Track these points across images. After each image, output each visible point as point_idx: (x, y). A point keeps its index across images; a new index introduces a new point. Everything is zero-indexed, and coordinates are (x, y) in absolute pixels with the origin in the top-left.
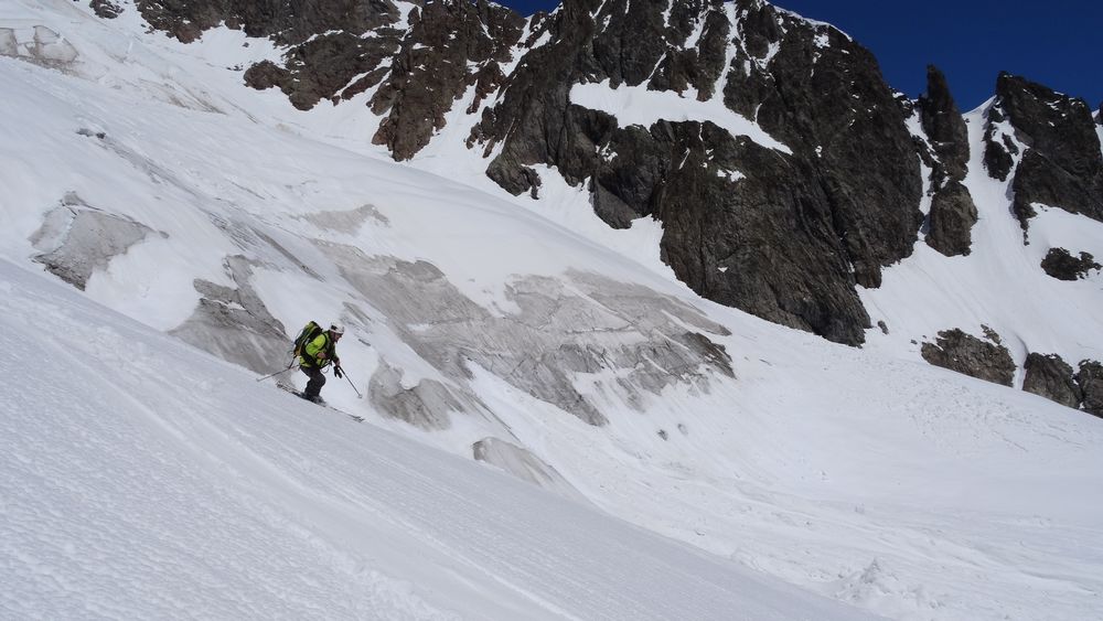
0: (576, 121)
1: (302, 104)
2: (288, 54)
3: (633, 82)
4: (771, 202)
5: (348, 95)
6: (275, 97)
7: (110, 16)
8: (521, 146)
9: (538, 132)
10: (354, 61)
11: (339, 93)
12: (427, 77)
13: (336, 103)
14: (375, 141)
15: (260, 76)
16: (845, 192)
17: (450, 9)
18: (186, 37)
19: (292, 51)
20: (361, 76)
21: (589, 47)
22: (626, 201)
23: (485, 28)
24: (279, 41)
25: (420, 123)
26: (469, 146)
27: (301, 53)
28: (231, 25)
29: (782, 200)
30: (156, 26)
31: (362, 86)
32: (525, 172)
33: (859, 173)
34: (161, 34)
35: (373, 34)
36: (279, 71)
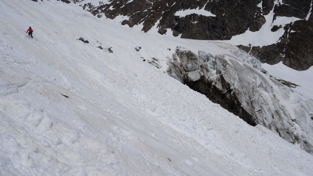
0: (174, 19)
1: (131, 26)
2: (130, 18)
3: (187, 9)
4: (202, 26)
5: (139, 23)
6: (127, 26)
7: (100, 17)
8: (165, 25)
9: (168, 22)
10: (142, 17)
11: (138, 23)
12: (153, 17)
13: (137, 25)
14: (142, 30)
15: (124, 23)
16: (226, 22)
17: (160, 2)
18: (112, 18)
19: (130, 17)
20: (143, 19)
21: (181, 4)
22: (179, 32)
23: (167, 4)
24: (128, 16)
25: (149, 25)
26: (157, 28)
27: (132, 17)
28: (121, 15)
29: (204, 25)
30: (108, 18)
31: (142, 21)
32: (164, 30)
33: (232, 18)
34: (109, 19)
35: (146, 10)
36: (128, 21)
